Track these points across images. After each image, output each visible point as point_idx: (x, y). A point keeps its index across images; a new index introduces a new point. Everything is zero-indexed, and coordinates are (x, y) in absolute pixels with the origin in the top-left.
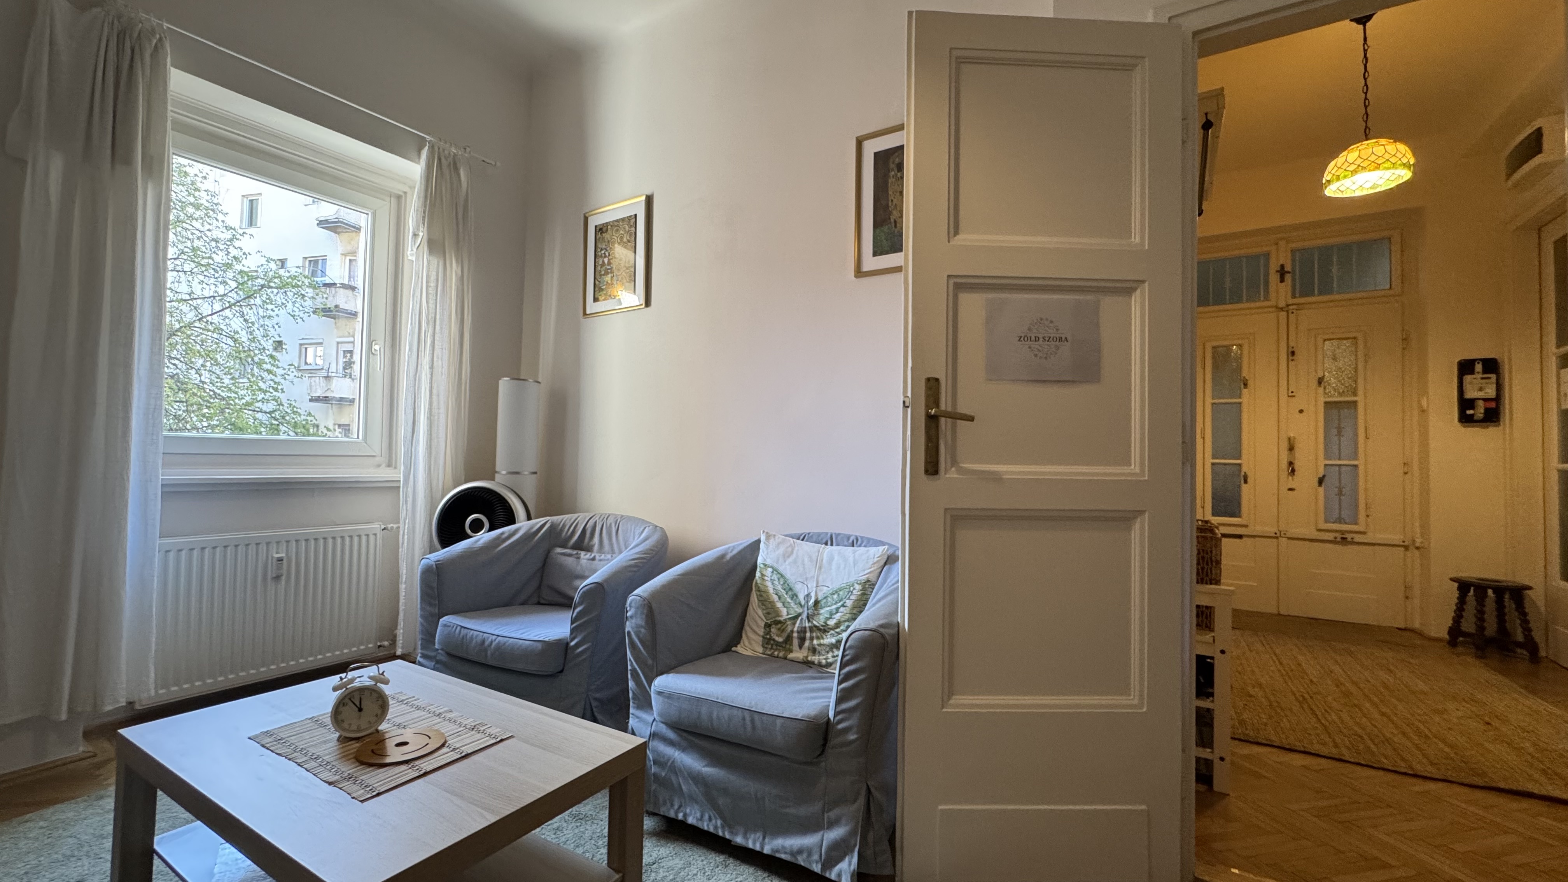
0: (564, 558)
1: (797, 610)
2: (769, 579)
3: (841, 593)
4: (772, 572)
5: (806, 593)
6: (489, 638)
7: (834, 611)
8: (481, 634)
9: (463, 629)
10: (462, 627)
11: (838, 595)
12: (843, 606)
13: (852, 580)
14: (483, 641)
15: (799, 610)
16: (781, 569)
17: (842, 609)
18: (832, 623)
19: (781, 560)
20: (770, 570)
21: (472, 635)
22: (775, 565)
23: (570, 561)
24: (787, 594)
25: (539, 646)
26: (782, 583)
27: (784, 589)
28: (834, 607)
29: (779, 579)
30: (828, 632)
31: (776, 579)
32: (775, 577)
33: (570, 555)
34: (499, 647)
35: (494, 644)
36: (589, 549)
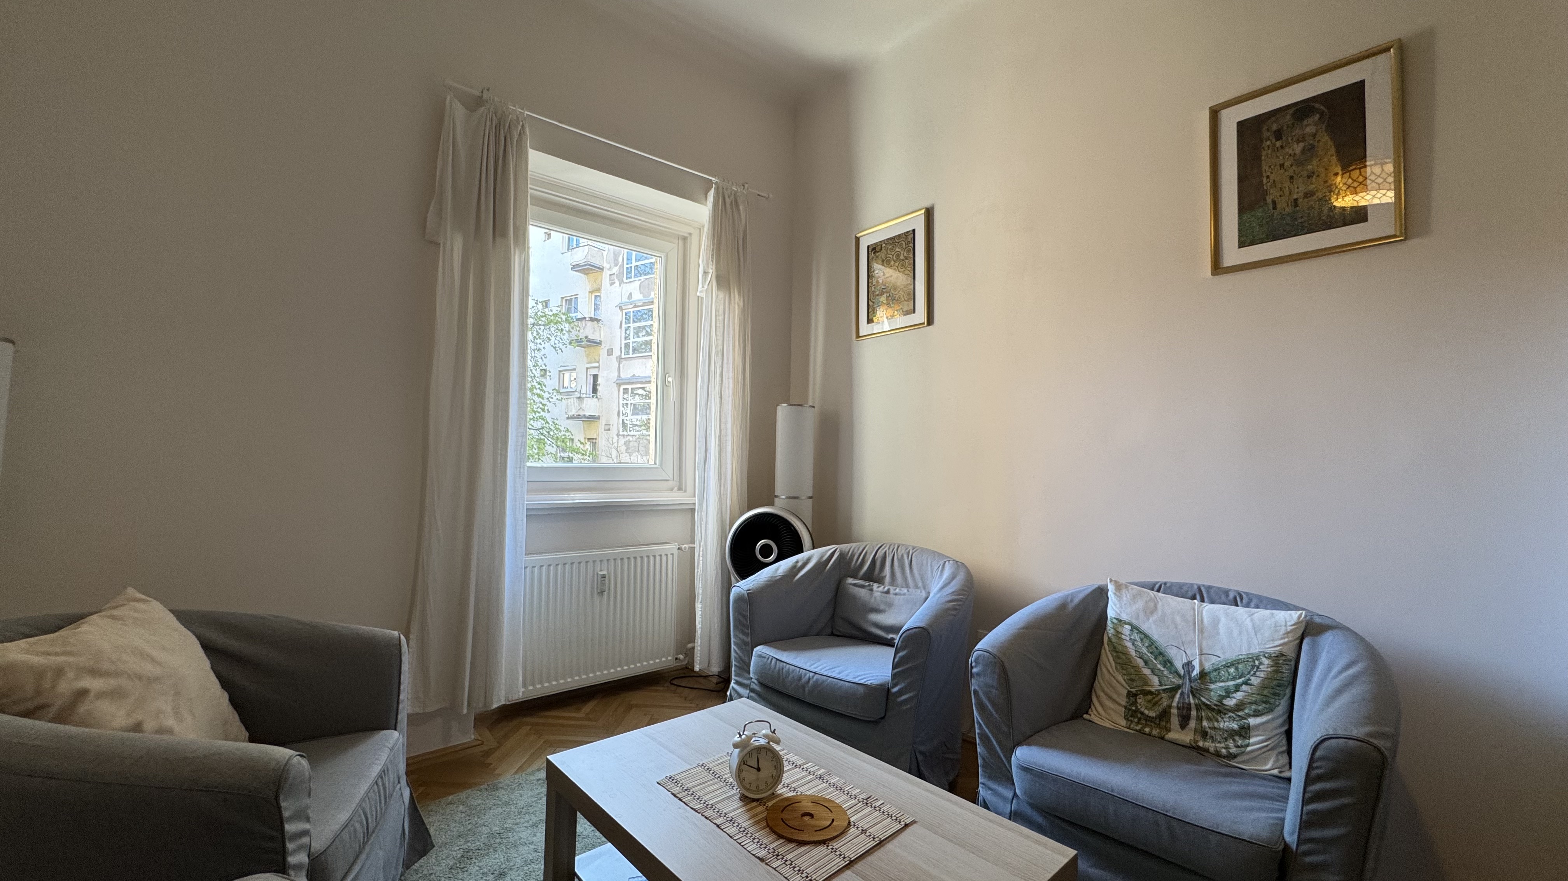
0: (857, 589)
1: (1173, 680)
2: (1128, 639)
3: (1240, 666)
4: (1131, 630)
5: (1185, 660)
6: (805, 675)
7: (1233, 689)
8: (798, 669)
9: (778, 662)
10: (777, 659)
11: (1237, 669)
12: (1246, 683)
13: (1255, 650)
14: (800, 678)
15: (1177, 681)
16: (1144, 627)
17: (1244, 687)
18: (1230, 702)
19: (1142, 615)
20: (1128, 627)
21: (789, 669)
22: (1134, 622)
23: (862, 593)
24: (1156, 659)
25: (861, 690)
26: (1146, 644)
27: (1151, 653)
28: (1231, 683)
29: (1142, 640)
30: (1225, 714)
31: (1138, 639)
32: (1136, 636)
33: (863, 587)
34: (817, 684)
35: (811, 682)
36: (880, 581)
